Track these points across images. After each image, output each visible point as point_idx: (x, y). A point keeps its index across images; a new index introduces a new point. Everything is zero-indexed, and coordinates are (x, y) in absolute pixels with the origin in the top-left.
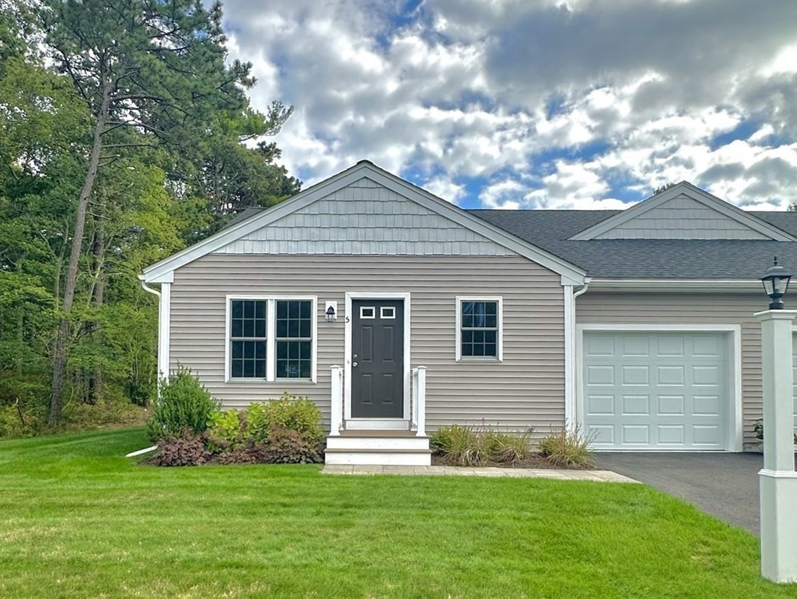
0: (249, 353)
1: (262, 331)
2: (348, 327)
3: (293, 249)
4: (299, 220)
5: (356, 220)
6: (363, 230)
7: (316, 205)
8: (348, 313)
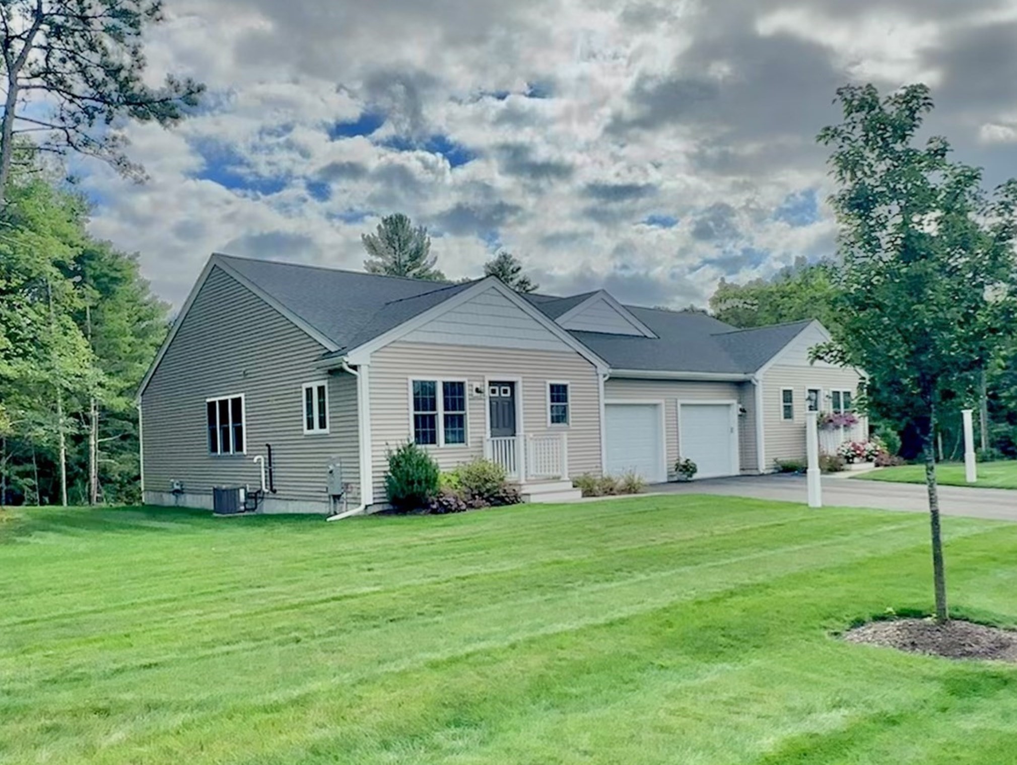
0: (425, 425)
1: (434, 406)
2: (487, 403)
3: (451, 340)
4: (454, 317)
5: (488, 320)
6: (493, 328)
8: (487, 392)
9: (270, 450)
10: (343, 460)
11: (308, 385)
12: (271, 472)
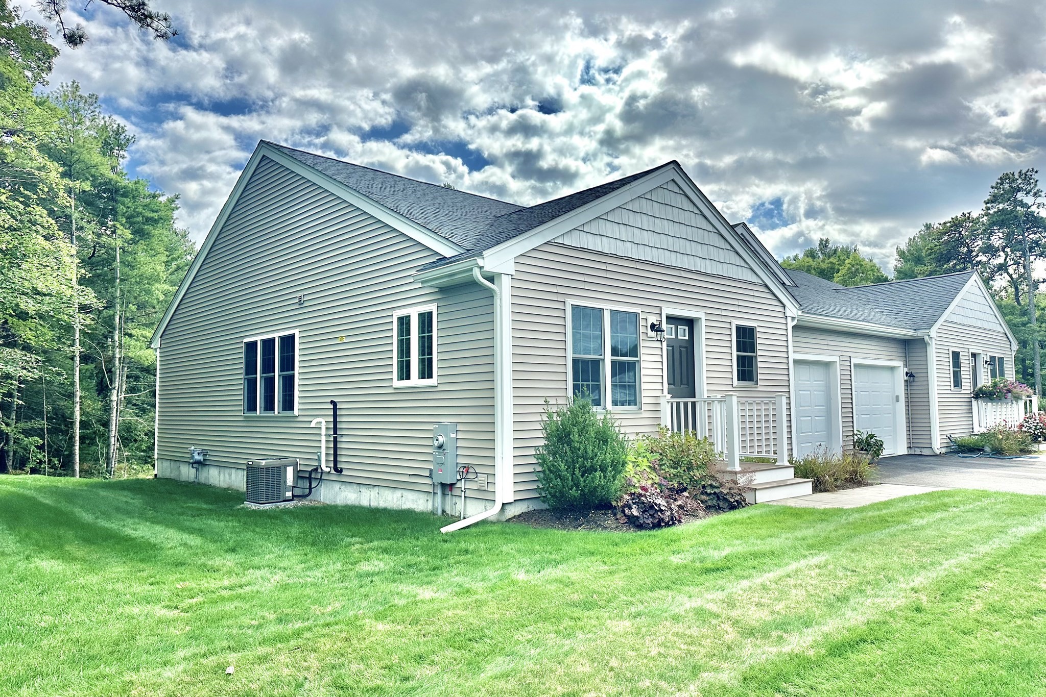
0: (585, 376)
2: (665, 347)
3: (621, 250)
9: (335, 409)
10: (460, 428)
11: (403, 312)
12: (335, 441)
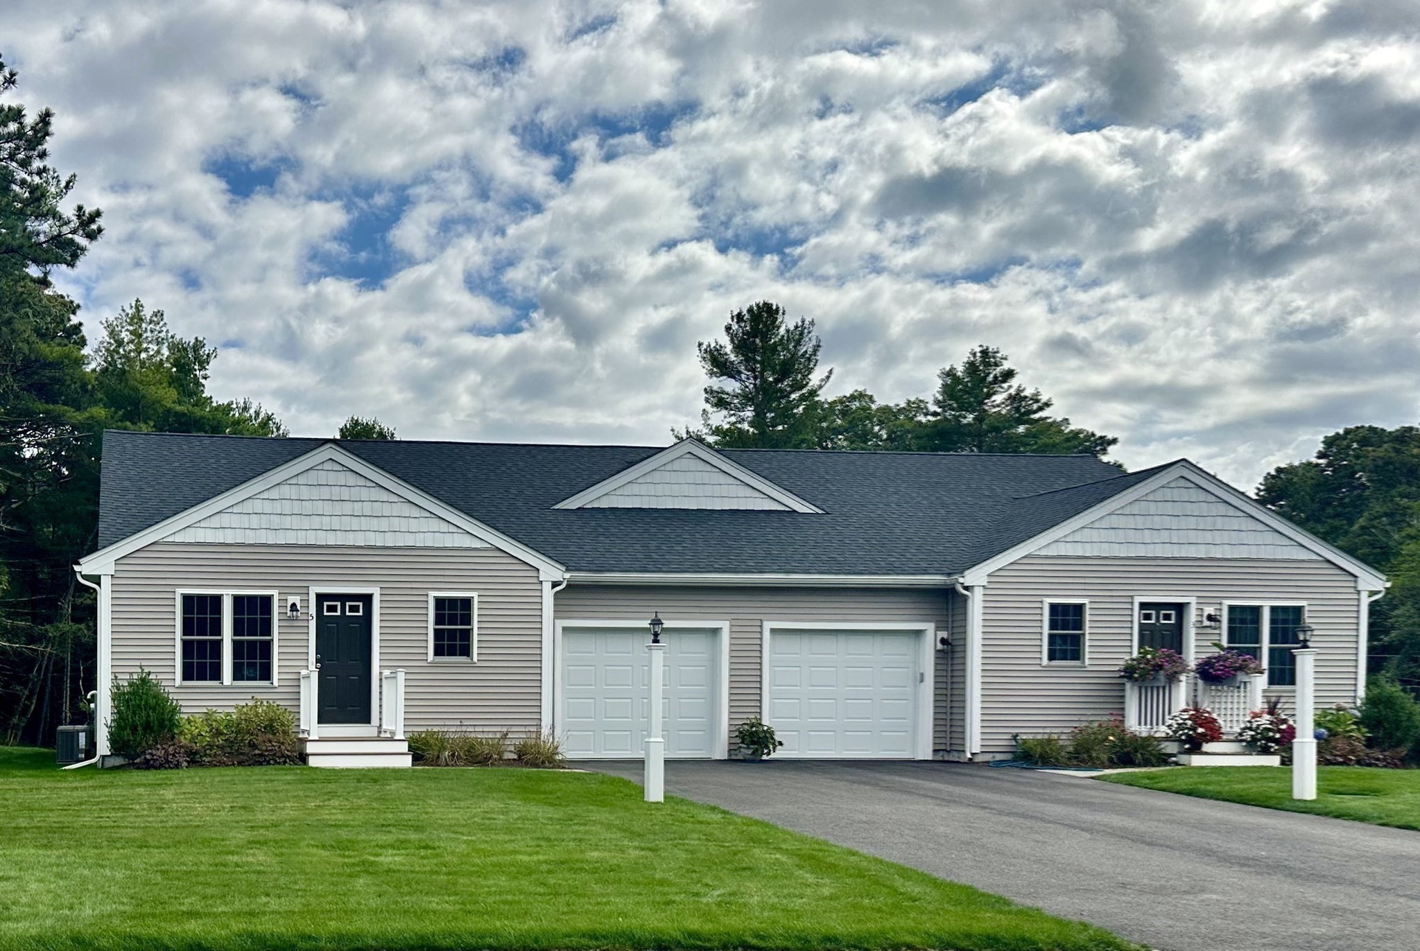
0: (202, 655)
1: (217, 629)
2: (313, 625)
3: (251, 538)
4: (258, 505)
5: (320, 507)
6: (328, 518)
7: (276, 490)
8: (313, 610)
